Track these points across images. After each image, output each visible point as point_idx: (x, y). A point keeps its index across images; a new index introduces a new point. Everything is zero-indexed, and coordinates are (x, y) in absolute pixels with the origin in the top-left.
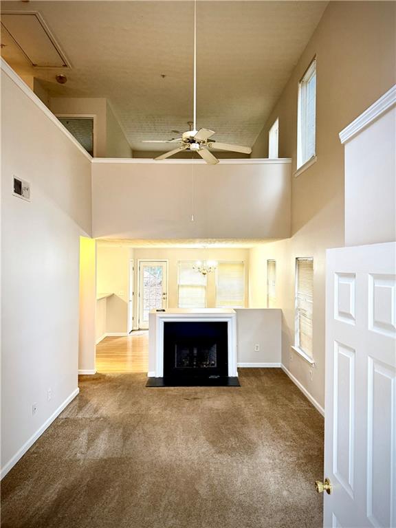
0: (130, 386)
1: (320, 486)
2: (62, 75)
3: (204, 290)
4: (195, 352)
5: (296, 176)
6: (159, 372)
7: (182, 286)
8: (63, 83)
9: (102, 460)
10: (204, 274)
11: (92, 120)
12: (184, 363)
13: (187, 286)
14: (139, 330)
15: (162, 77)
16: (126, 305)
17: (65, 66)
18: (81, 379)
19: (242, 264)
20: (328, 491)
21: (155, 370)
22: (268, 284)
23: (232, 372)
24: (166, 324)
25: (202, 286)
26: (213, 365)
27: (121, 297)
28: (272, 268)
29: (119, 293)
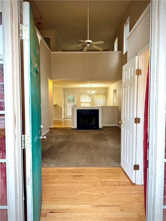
0: (66, 130)
1: (120, 122)
2: (40, 22)
3: (90, 104)
4: (88, 120)
5: (123, 57)
6: (76, 127)
7: (82, 102)
8: (40, 25)
9: (61, 142)
10: (90, 96)
11: (50, 39)
12: (84, 124)
13: (84, 102)
14: (66, 118)
15: (75, 22)
16: (62, 109)
17: (41, 18)
18: (50, 128)
19: (104, 94)
20: (122, 123)
21: (74, 126)
22: (114, 99)
23: (100, 126)
24: (78, 111)
25: (89, 103)
26: (94, 124)
27: (60, 106)
28: (115, 93)
29: (59, 104)
